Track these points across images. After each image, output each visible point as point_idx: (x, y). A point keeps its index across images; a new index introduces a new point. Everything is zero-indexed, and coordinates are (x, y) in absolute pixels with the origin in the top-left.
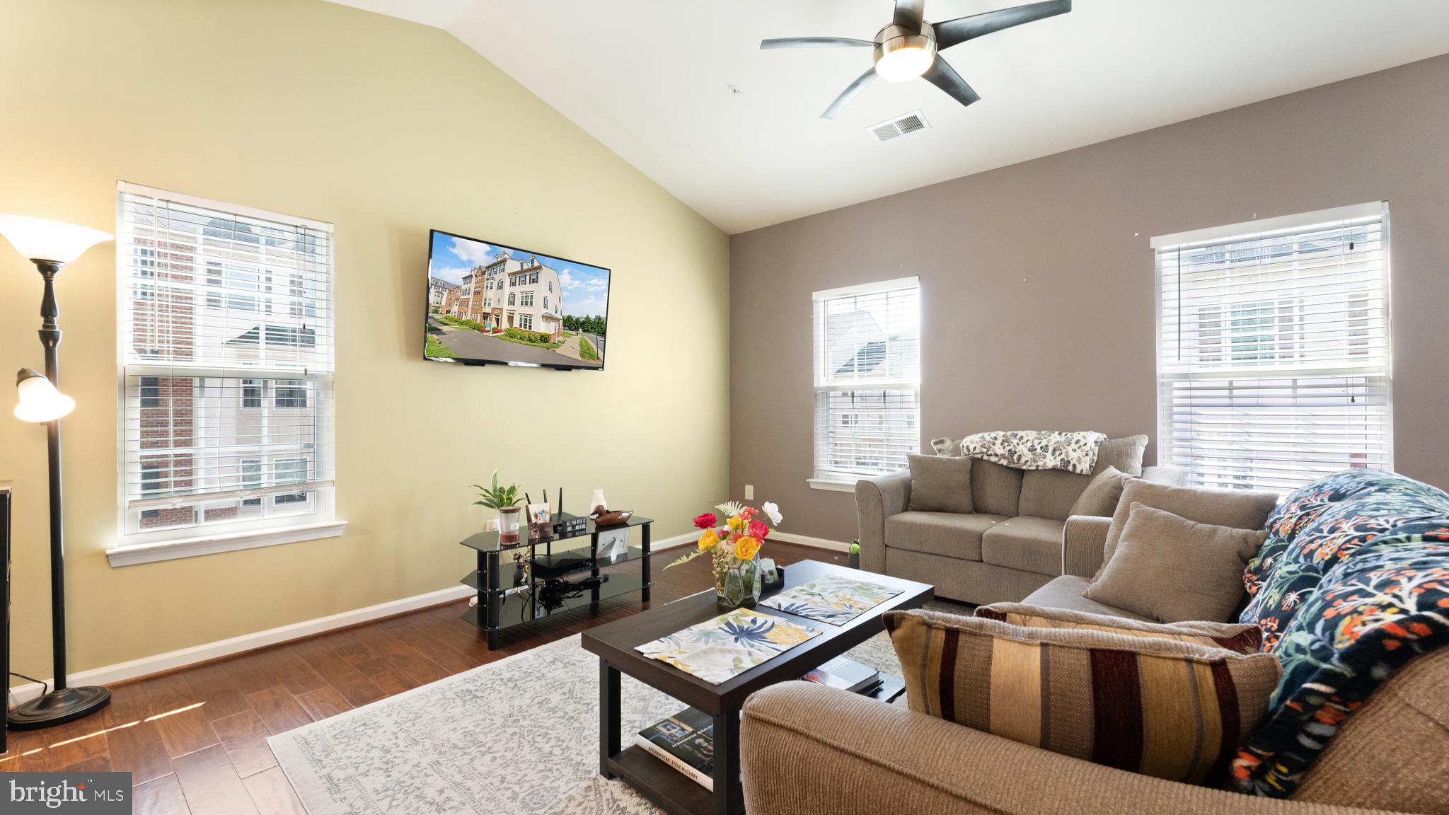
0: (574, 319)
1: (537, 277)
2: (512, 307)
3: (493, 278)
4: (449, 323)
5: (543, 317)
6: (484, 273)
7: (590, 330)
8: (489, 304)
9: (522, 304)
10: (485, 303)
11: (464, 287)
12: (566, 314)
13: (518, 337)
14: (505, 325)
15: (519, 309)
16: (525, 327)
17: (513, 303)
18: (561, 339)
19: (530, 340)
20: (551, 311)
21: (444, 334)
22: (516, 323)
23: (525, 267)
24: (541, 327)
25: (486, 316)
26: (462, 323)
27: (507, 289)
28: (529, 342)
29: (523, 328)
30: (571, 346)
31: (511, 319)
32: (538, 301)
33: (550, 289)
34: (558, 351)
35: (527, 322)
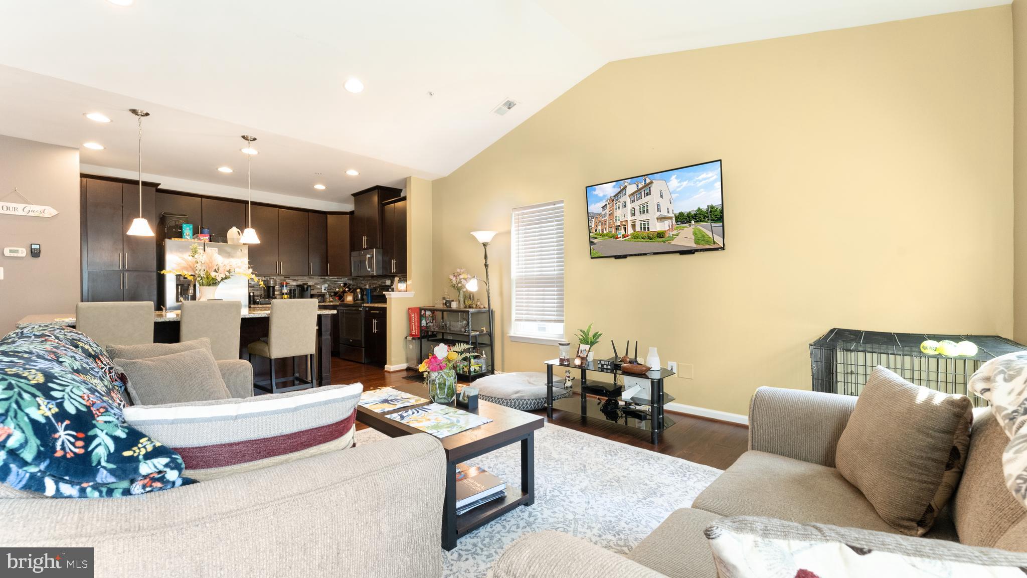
0: (686, 214)
1: (650, 190)
2: (633, 218)
3: (619, 202)
4: (598, 237)
5: (657, 219)
6: (613, 200)
7: (703, 220)
8: (619, 219)
9: (641, 213)
10: (616, 220)
11: (603, 213)
12: (677, 212)
13: (640, 237)
14: (630, 231)
15: (639, 218)
16: (645, 229)
17: (634, 215)
18: (675, 232)
19: (649, 238)
20: (664, 213)
21: (595, 244)
22: (638, 228)
23: (640, 186)
24: (657, 227)
25: (617, 228)
26: (604, 236)
27: (629, 206)
28: (649, 240)
29: (643, 231)
30: (686, 236)
31: (634, 226)
32: (652, 208)
33: (661, 196)
34: (673, 243)
35: (645, 225)
